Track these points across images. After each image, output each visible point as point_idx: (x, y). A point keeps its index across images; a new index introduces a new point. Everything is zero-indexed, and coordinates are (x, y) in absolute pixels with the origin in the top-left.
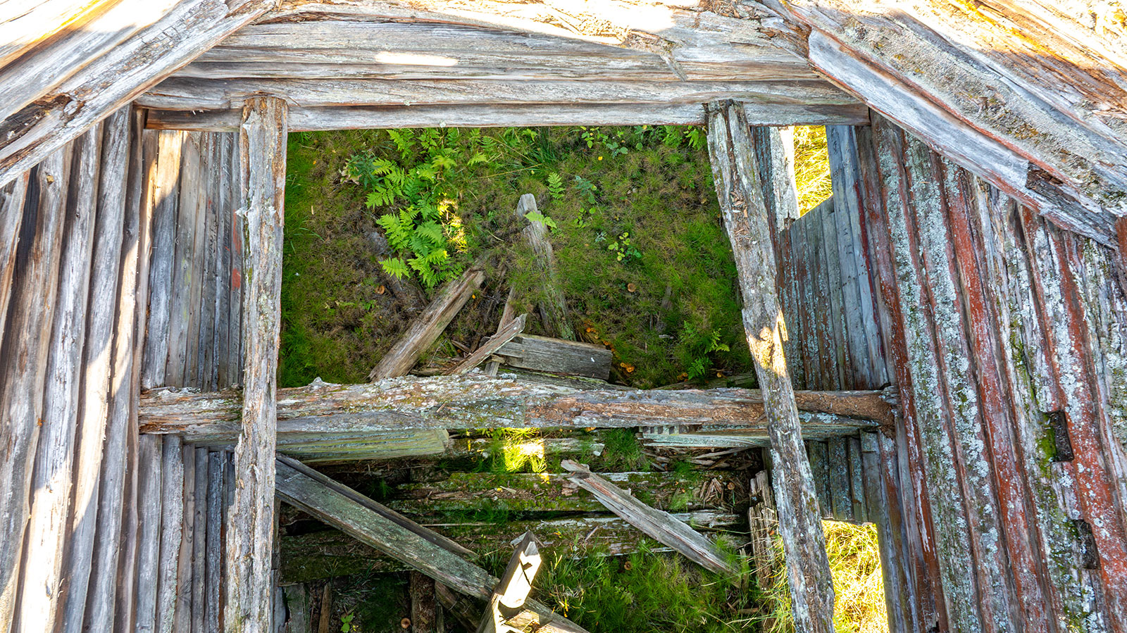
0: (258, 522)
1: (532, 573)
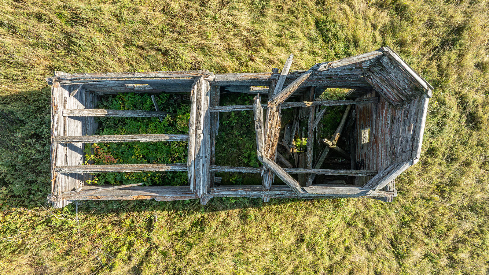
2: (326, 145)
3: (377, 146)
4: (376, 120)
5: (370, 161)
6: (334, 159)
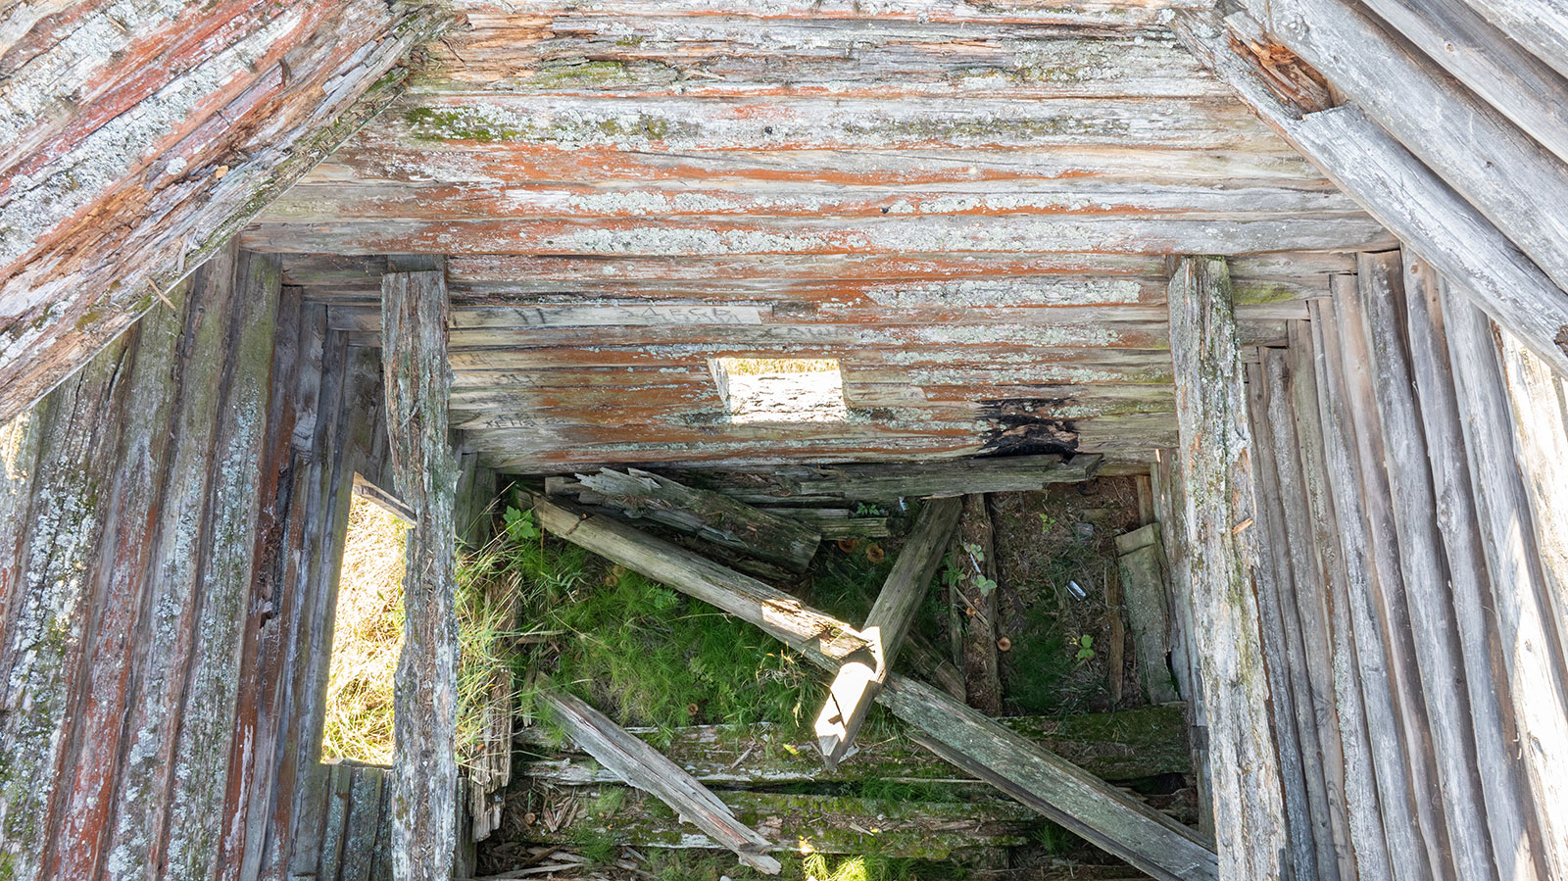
1: (828, 710)
3: (899, 272)
4: (634, 298)
5: (1019, 349)
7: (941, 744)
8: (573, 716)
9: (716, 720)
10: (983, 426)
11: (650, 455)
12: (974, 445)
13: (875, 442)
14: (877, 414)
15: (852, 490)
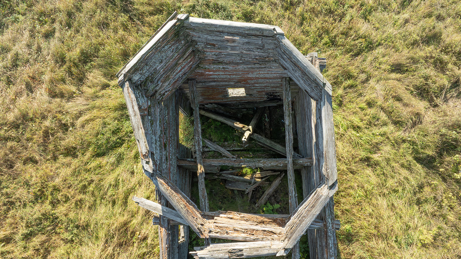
0: (288, 140)
1: (244, 137)
2: (250, 138)
3: (251, 79)
4: (218, 82)
5: (268, 87)
6: (265, 126)
7: (260, 142)
8: (206, 141)
9: (227, 141)
10: (266, 96)
11: (216, 101)
12: (265, 99)
13: (251, 99)
14: (250, 95)
15: (247, 106)
